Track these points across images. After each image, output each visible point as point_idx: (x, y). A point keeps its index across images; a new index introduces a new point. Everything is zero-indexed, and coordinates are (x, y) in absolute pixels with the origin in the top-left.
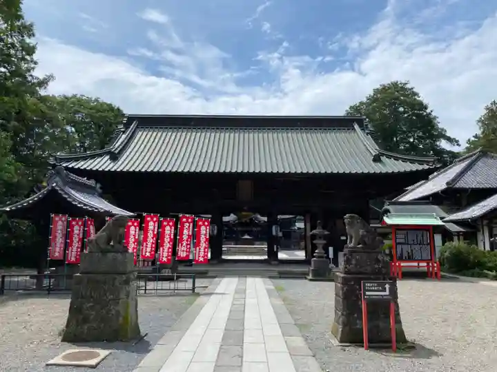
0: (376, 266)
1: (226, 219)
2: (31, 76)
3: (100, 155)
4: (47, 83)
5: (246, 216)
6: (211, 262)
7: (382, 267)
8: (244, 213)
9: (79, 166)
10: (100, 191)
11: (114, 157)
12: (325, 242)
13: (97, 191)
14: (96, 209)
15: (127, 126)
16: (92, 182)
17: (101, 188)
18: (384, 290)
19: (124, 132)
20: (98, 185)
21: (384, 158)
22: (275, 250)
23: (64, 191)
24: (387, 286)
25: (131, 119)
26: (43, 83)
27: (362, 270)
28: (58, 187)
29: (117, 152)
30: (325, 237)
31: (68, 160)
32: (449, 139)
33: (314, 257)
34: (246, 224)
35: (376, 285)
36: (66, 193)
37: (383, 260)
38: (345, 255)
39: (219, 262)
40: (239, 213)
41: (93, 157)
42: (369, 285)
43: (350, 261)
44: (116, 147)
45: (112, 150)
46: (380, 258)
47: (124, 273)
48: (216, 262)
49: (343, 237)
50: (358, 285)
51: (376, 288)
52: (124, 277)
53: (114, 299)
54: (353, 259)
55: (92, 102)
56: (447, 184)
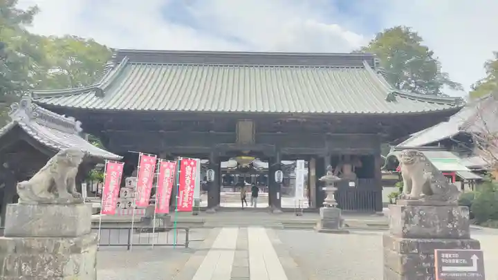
0: (450, 226)
1: (224, 165)
2: (14, 9)
3: (85, 92)
4: (31, 18)
5: (246, 161)
6: (209, 210)
7: (458, 227)
8: (243, 158)
9: (59, 103)
10: (81, 130)
11: (100, 93)
12: (335, 189)
13: (76, 130)
15: (117, 62)
16: (71, 120)
17: (81, 127)
18: (470, 264)
19: (113, 68)
20: (79, 123)
21: (398, 97)
22: (278, 198)
23: (30, 127)
24: (475, 258)
25: (122, 54)
26: (28, 17)
27: (430, 231)
28: (24, 122)
29: (103, 88)
30: (336, 184)
31: (50, 96)
33: (323, 206)
34: (246, 170)
35: (457, 255)
36: (32, 130)
37: (459, 216)
38: (403, 208)
39: (216, 210)
40: (239, 158)
41: (76, 94)
42: (447, 256)
43: (411, 217)
44: (102, 84)
45: (98, 87)
46: (455, 212)
47: (73, 236)
48: (213, 210)
49: (352, 184)
50: (424, 254)
51: (457, 261)
52: (72, 241)
53: (57, 276)
54: (414, 214)
55: (85, 43)
56: (460, 128)
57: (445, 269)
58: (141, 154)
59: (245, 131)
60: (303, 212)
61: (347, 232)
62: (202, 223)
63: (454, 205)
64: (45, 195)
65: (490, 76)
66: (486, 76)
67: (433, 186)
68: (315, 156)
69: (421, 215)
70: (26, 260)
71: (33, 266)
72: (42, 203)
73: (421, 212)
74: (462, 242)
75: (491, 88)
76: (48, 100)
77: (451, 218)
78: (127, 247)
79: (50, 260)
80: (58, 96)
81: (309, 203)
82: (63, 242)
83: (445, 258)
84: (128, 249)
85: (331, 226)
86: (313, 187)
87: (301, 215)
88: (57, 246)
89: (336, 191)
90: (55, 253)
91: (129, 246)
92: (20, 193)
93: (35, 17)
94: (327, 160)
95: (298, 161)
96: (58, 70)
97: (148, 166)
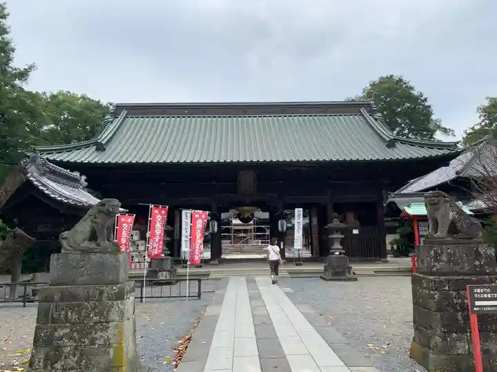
0: (477, 263)
2: (10, 67)
3: (87, 146)
4: (27, 75)
5: (248, 211)
7: (485, 264)
8: (245, 208)
9: (61, 158)
10: (86, 184)
11: (100, 148)
13: (82, 185)
14: (80, 203)
15: (115, 114)
16: (76, 174)
17: (86, 181)
19: (112, 122)
20: (84, 178)
21: (398, 144)
23: (41, 182)
25: (119, 108)
26: (23, 75)
27: (457, 268)
28: (34, 177)
29: (104, 142)
31: (50, 152)
32: (445, 131)
35: (488, 290)
36: (43, 185)
37: (486, 254)
39: (220, 262)
40: (240, 208)
41: (78, 148)
42: (479, 290)
43: (439, 256)
44: (103, 137)
45: (99, 141)
46: (481, 251)
47: (116, 283)
48: (216, 262)
49: (356, 232)
50: (454, 290)
51: (489, 295)
52: (115, 288)
53: (102, 322)
54: (442, 252)
55: (78, 99)
56: (457, 173)
57: (477, 303)
58: (152, 206)
59: (247, 182)
60: (303, 261)
61: (356, 280)
62: (209, 275)
63: (480, 243)
64: (86, 244)
65: (483, 121)
66: (480, 121)
67: (458, 225)
68: (316, 205)
69: (448, 254)
70: (71, 308)
71: (79, 313)
72: (86, 252)
73: (449, 251)
74: (490, 278)
75: (486, 132)
76: (51, 155)
77: (478, 255)
78: (139, 300)
79: (95, 307)
80: (60, 151)
81: (312, 253)
82: (106, 289)
83: (476, 293)
84: (142, 301)
85: (339, 273)
86: (315, 236)
87: (301, 265)
88: (101, 292)
89: (342, 239)
90: (100, 300)
91: (142, 298)
92: (64, 243)
93: (32, 74)
94: (330, 208)
95: (296, 210)
96: (52, 126)
97: (159, 217)
